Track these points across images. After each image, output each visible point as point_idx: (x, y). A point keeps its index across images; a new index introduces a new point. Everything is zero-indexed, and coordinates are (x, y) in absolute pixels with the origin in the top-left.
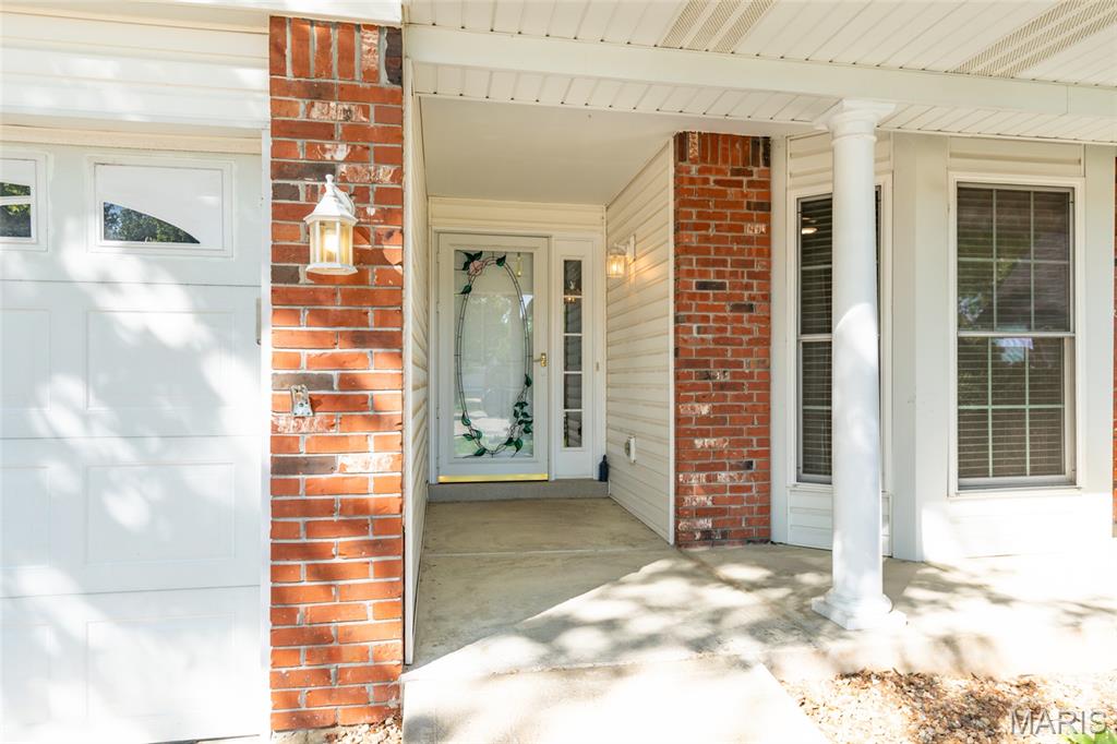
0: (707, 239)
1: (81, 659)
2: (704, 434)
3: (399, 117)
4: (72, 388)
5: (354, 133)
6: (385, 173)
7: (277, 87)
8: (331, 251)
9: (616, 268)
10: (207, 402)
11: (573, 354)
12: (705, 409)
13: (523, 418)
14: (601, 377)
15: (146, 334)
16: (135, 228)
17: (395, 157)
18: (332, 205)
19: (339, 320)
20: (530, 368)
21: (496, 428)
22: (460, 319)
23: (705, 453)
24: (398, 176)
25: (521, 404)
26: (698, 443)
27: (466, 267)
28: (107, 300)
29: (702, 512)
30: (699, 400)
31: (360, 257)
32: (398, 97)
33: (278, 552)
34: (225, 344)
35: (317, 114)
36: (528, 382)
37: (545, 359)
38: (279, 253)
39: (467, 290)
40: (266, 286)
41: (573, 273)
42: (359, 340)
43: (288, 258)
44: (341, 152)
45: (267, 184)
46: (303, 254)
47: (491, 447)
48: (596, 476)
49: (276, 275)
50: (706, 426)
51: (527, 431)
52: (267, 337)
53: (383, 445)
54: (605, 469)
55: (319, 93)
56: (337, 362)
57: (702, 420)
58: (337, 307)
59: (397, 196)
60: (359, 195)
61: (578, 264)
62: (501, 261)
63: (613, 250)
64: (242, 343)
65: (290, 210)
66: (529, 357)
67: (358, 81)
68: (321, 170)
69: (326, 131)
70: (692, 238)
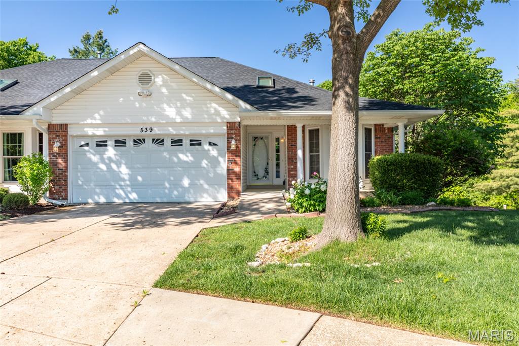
0: (293, 137)
1: (206, 191)
2: (292, 171)
3: (240, 131)
4: (205, 161)
5: (235, 134)
6: (239, 138)
7: (227, 129)
8: (233, 147)
10: (219, 162)
11: (278, 158)
12: (292, 167)
13: (267, 171)
15: (213, 155)
16: (211, 144)
17: (240, 136)
18: (233, 142)
19: (234, 154)
20: (268, 161)
21: (261, 173)
22: (253, 152)
23: (292, 174)
24: (240, 138)
25: (266, 169)
26: (291, 173)
27: (254, 140)
28: (209, 152)
30: (292, 165)
31: (236, 147)
32: (240, 129)
33: (228, 179)
34: (221, 156)
35: (231, 132)
36: (268, 164)
37: (271, 159)
38: (228, 147)
39: (255, 145)
40: (226, 150)
41: (278, 140)
42: (236, 156)
43: (229, 148)
44: (234, 136)
45: (226, 140)
46: (230, 147)
47: (260, 178)
48: (282, 184)
49: (228, 149)
51: (268, 174)
52: (226, 155)
53: (239, 167)
55: (232, 130)
56: (233, 159)
57: (292, 168)
58: (234, 153)
59: (240, 140)
60: (236, 140)
62: (262, 139)
64: (223, 157)
65: (229, 143)
66: (268, 158)
67: (236, 128)
68: (233, 138)
69: (232, 134)
70: (290, 137)
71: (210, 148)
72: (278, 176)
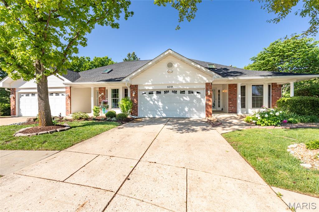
4: (195, 100)
5: (210, 88)
6: (211, 90)
7: (206, 86)
8: (209, 94)
9: (223, 91)
10: (201, 101)
11: (219, 99)
12: (231, 103)
14: (222, 101)
15: (198, 98)
16: (198, 93)
18: (209, 92)
23: (231, 106)
25: (214, 103)
28: (196, 96)
29: (231, 110)
31: (211, 94)
32: (212, 86)
33: (206, 108)
34: (202, 98)
36: (215, 101)
37: (216, 99)
38: (206, 94)
41: (219, 91)
45: (205, 91)
50: (231, 104)
51: (215, 106)
52: (205, 97)
53: (211, 103)
54: (222, 109)
55: (208, 86)
56: (209, 99)
58: (209, 96)
61: (219, 90)
63: (223, 90)
65: (207, 92)
67: (210, 85)
68: (208, 90)
69: (208, 88)
71: (197, 94)
72: (219, 106)
